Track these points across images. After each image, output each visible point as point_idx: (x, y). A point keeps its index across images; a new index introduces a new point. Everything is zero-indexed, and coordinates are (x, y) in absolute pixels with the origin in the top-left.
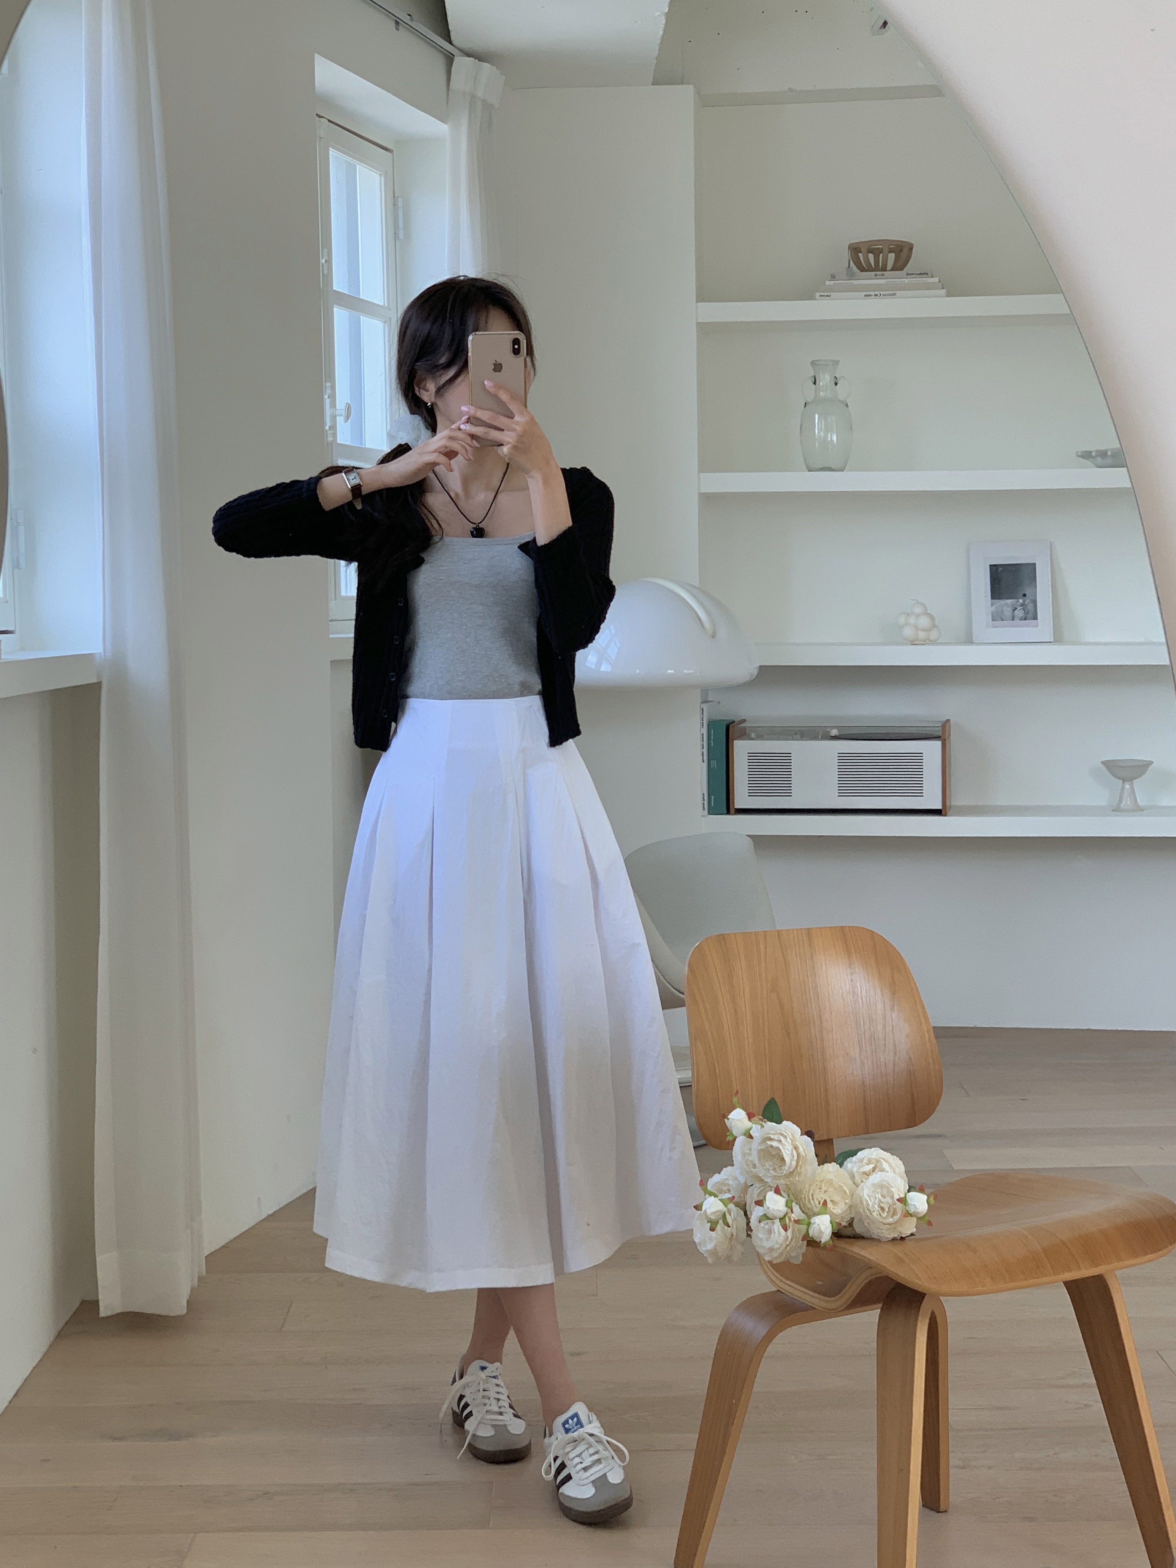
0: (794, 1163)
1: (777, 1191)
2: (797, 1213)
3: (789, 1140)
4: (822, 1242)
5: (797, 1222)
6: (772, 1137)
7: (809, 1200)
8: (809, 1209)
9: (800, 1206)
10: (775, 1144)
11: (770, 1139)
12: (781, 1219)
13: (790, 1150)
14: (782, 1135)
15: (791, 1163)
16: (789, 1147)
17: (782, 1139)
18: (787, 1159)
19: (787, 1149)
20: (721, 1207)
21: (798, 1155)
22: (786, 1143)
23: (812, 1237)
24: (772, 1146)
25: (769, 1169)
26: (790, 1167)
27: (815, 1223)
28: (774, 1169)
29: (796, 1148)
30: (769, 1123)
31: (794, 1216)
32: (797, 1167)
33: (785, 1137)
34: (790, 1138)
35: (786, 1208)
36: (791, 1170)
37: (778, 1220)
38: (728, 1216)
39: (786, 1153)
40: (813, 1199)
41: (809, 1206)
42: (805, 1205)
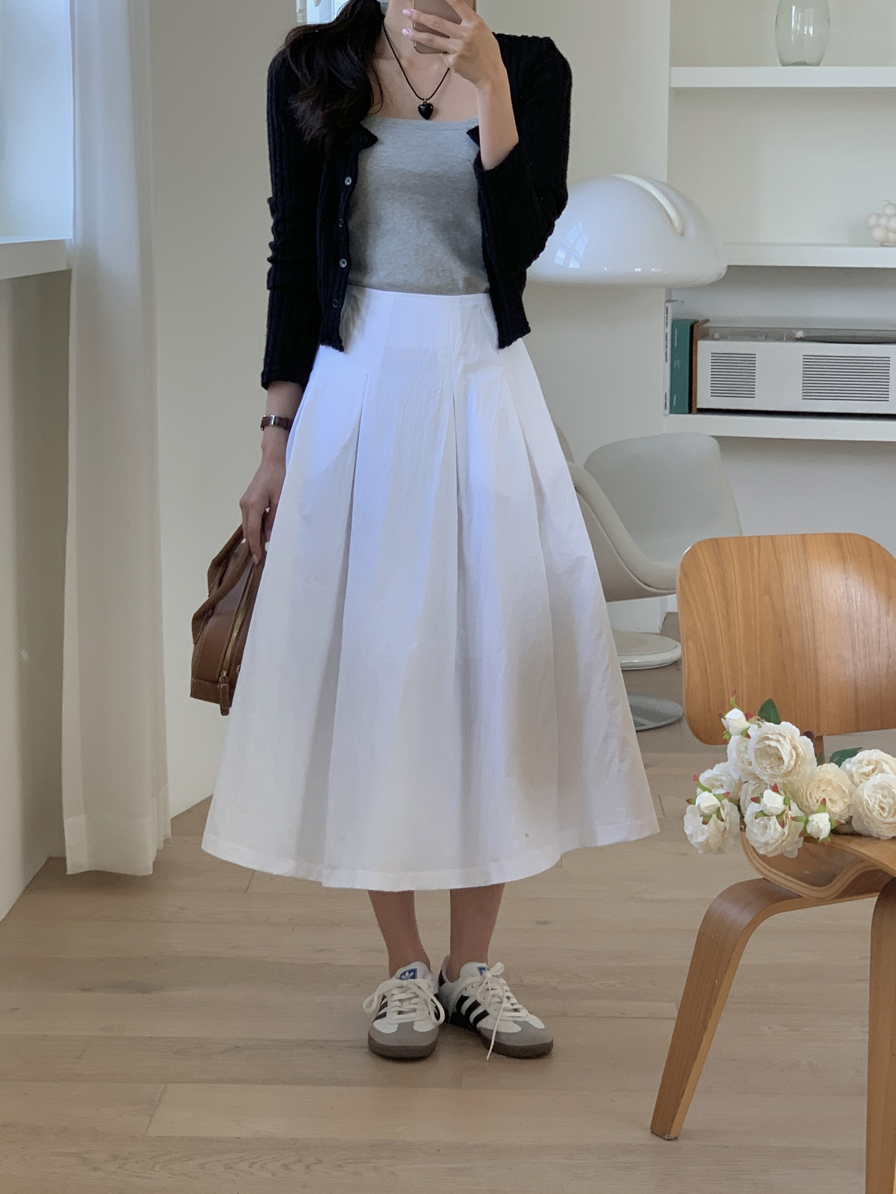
0: (793, 763)
1: (775, 789)
2: (795, 811)
3: (788, 740)
4: (821, 838)
5: (794, 819)
6: (770, 736)
7: (807, 798)
8: (806, 807)
9: (797, 803)
10: (773, 744)
11: (768, 739)
12: (778, 816)
13: (789, 749)
14: (781, 735)
15: (789, 763)
16: (788, 747)
17: (781, 739)
18: (786, 758)
19: (786, 750)
20: (715, 802)
21: (798, 754)
22: (785, 743)
23: (809, 834)
24: (769, 746)
25: (765, 768)
26: (787, 767)
27: (813, 821)
28: (772, 768)
29: (795, 748)
30: (767, 723)
31: (791, 814)
32: (795, 765)
33: (784, 737)
34: (790, 739)
35: (784, 806)
36: (790, 769)
37: (775, 817)
38: (722, 811)
39: (784, 752)
40: (811, 797)
41: (807, 805)
42: (802, 803)
